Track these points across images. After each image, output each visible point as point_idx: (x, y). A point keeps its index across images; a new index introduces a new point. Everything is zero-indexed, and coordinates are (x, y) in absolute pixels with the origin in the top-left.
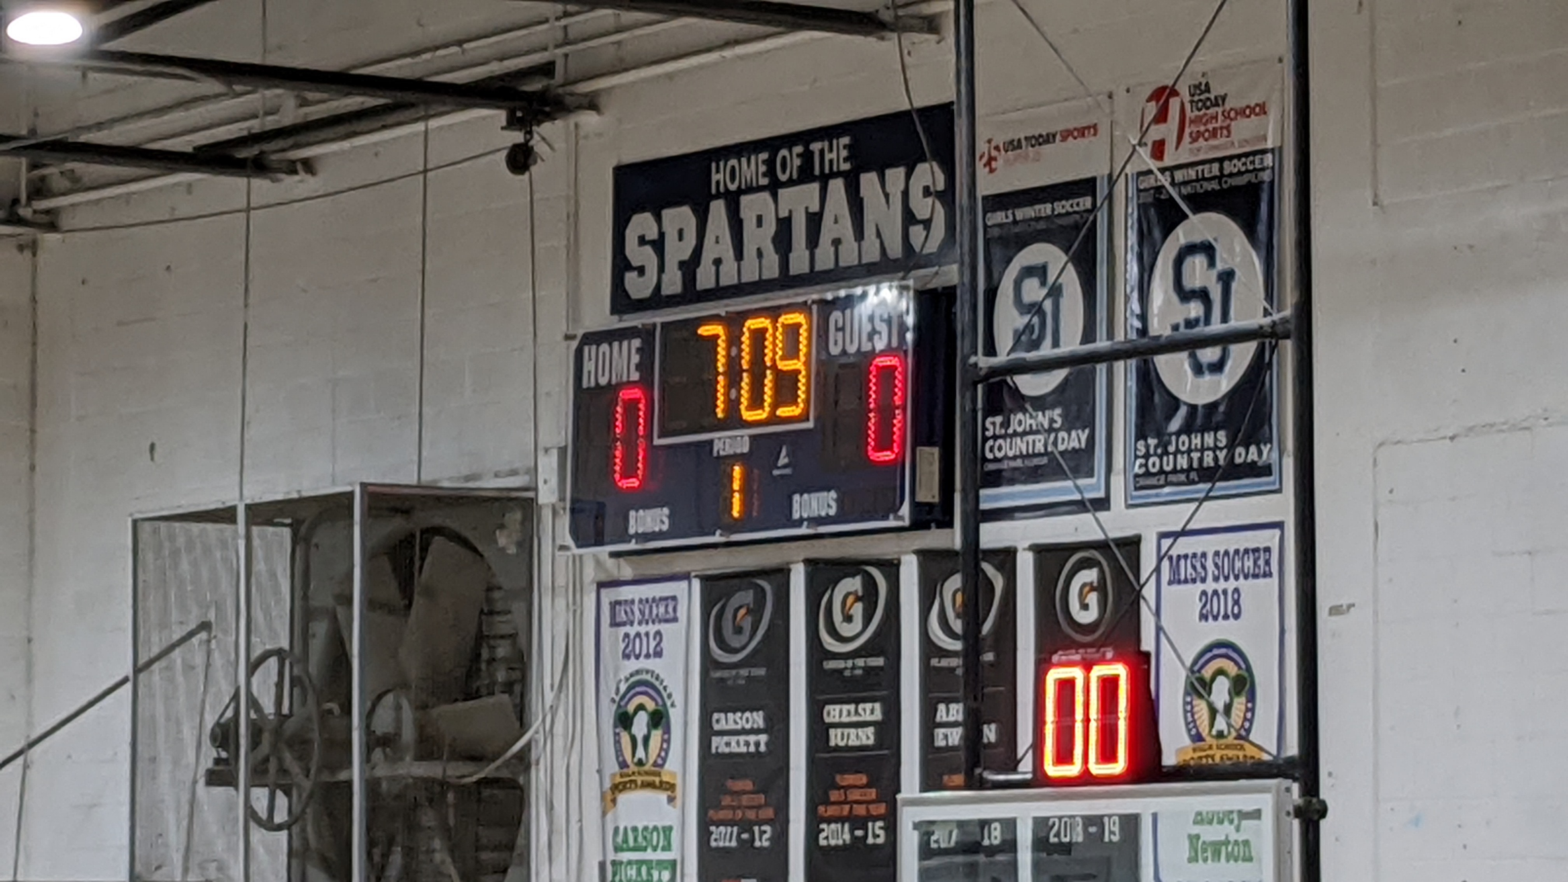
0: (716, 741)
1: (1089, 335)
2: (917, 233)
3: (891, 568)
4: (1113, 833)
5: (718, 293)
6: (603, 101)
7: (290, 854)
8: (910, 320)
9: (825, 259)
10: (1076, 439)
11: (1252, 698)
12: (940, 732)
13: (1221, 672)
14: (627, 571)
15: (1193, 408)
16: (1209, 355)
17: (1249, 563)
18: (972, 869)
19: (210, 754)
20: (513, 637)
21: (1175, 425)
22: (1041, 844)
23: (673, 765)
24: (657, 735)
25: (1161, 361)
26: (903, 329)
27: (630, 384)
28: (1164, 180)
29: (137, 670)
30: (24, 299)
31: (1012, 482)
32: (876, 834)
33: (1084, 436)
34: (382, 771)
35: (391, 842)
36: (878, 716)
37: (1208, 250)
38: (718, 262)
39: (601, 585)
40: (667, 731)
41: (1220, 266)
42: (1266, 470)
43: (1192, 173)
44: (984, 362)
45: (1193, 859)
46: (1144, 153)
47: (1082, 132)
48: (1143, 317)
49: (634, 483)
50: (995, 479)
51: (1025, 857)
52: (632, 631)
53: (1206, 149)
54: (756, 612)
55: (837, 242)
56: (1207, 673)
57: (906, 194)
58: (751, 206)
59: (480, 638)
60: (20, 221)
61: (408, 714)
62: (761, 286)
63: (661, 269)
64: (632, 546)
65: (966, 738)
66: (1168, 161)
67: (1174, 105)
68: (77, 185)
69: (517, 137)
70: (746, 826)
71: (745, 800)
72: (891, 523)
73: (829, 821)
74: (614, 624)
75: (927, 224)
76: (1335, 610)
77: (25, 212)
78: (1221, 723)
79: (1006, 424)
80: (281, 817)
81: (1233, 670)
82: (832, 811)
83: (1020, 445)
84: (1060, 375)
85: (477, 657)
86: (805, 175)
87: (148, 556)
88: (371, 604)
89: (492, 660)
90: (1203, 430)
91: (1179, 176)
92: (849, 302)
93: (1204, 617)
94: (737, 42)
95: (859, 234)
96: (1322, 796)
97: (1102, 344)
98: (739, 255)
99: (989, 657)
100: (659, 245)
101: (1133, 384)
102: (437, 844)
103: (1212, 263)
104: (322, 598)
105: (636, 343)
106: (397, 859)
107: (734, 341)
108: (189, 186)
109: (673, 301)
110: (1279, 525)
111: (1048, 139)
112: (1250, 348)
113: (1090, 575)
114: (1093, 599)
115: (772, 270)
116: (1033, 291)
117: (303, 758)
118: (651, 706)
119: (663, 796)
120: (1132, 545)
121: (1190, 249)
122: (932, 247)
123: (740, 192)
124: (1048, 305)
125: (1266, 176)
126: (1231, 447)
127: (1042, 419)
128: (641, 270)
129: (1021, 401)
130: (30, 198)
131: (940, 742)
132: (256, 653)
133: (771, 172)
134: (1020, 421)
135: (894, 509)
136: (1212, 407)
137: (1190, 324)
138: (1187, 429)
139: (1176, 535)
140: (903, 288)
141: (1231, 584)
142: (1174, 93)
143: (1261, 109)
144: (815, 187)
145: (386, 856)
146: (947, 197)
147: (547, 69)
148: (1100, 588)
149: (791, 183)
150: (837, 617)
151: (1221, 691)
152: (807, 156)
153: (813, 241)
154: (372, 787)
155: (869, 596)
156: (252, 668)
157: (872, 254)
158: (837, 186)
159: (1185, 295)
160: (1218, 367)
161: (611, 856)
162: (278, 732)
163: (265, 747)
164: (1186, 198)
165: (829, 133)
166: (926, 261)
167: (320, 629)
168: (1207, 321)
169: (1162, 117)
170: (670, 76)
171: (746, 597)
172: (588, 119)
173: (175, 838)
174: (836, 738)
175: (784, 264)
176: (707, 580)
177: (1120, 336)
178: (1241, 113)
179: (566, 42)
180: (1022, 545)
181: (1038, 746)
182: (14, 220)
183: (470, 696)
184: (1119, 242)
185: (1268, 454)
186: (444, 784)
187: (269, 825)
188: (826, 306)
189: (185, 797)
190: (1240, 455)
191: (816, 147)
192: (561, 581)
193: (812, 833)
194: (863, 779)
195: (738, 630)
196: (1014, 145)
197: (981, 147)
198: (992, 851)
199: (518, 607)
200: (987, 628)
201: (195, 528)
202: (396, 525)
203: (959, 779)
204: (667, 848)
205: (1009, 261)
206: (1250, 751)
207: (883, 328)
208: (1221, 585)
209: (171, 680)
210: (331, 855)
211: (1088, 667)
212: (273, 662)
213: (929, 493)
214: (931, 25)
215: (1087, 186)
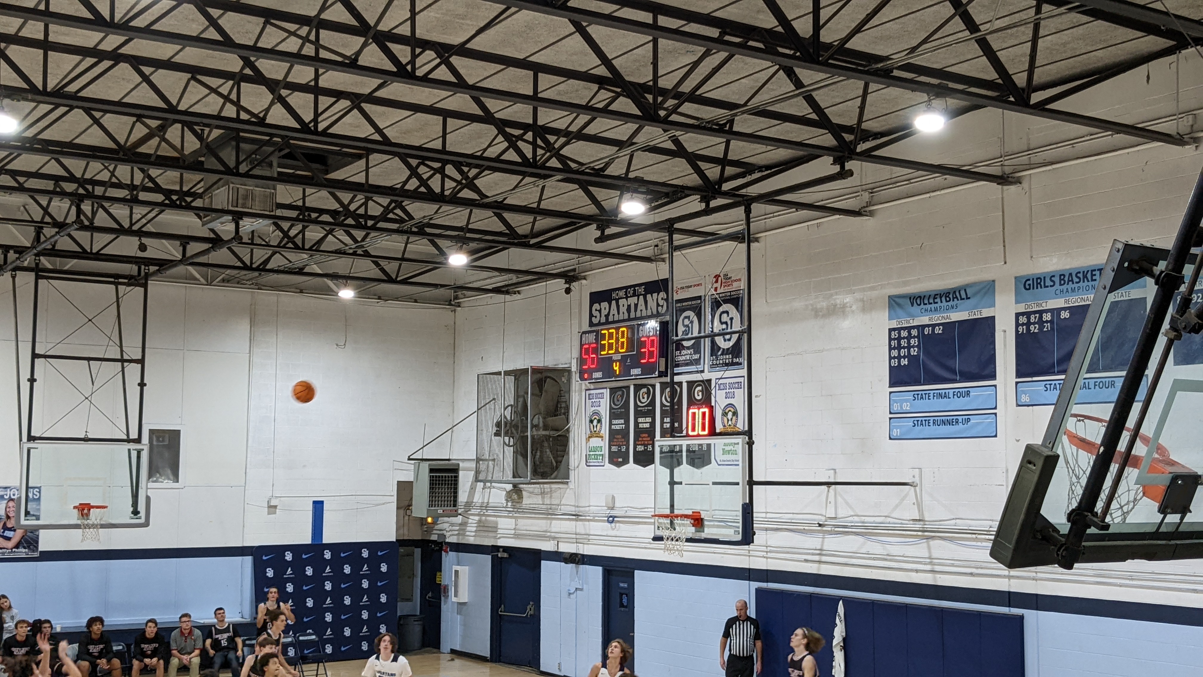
0: (613, 426)
1: (700, 332)
2: (660, 308)
3: (654, 386)
4: (705, 448)
5: (614, 322)
6: (587, 278)
7: (514, 452)
8: (658, 329)
9: (638, 314)
10: (696, 357)
11: (737, 417)
12: (665, 424)
13: (730, 411)
14: (592, 387)
15: (724, 349)
16: (727, 337)
17: (737, 385)
18: (672, 457)
19: (495, 429)
20: (566, 402)
21: (719, 353)
22: (688, 451)
23: (602, 432)
24: (599, 425)
25: (716, 338)
26: (656, 331)
27: (593, 343)
28: (717, 296)
29: (478, 410)
30: (453, 323)
31: (682, 366)
32: (650, 448)
33: (698, 356)
34: (535, 433)
35: (537, 449)
36: (650, 421)
37: (727, 312)
38: (614, 315)
39: (586, 390)
40: (601, 424)
41: (730, 316)
42: (741, 364)
43: (724, 295)
44: (675, 338)
45: (723, 454)
46: (713, 290)
47: (698, 285)
48: (712, 328)
49: (594, 366)
50: (678, 366)
51: (684, 454)
52: (593, 401)
53: (727, 289)
54: (622, 396)
55: (641, 310)
56: (727, 411)
57: (657, 299)
58: (622, 302)
59: (558, 402)
60: (452, 305)
61: (541, 420)
62: (624, 321)
63: (601, 316)
64: (593, 381)
65: (670, 426)
66: (718, 292)
67: (720, 278)
68: (465, 297)
69: (567, 286)
70: (620, 446)
71: (620, 440)
72: (654, 376)
73: (639, 445)
74: (589, 399)
75: (662, 306)
76: (756, 396)
77: (453, 303)
78: (730, 423)
79: (680, 353)
80: (511, 444)
81: (733, 410)
82: (640, 443)
83: (684, 358)
84: (693, 341)
85: (557, 406)
86: (634, 295)
87: (481, 383)
88: (532, 394)
89: (561, 407)
90: (726, 355)
91: (721, 295)
92: (644, 324)
93: (726, 398)
94: (618, 264)
95: (646, 309)
96: (754, 439)
97: (702, 334)
98: (619, 313)
99: (676, 407)
100: (600, 311)
101: (710, 343)
102: (548, 450)
103: (728, 316)
104: (521, 393)
105: (595, 334)
106: (538, 454)
107: (617, 333)
108: (491, 297)
109: (603, 324)
110: (744, 377)
111: (691, 287)
112: (737, 335)
113: (700, 388)
114: (700, 394)
115: (626, 317)
116: (687, 322)
117: (517, 430)
118: (598, 418)
119: (600, 439)
120: (709, 381)
121: (723, 312)
122: (663, 311)
123: (619, 299)
124: (690, 325)
125: (741, 295)
126: (732, 358)
127: (689, 352)
128: (596, 317)
129: (684, 348)
130: (454, 299)
131: (665, 427)
132: (506, 405)
133: (626, 294)
134: (684, 352)
135: (654, 373)
136: (728, 349)
137: (723, 330)
138: (722, 354)
139: (719, 379)
140: (656, 321)
141: (732, 390)
142: (719, 276)
143: (740, 280)
144: (636, 298)
145: (536, 453)
146: (667, 300)
147: (574, 270)
148: (702, 391)
149: (631, 297)
150: (641, 398)
151: (730, 414)
152: (635, 290)
153: (636, 310)
154: (533, 437)
155: (648, 393)
156: (505, 409)
157: (649, 313)
158: (641, 297)
159: (722, 323)
160: (729, 340)
161: (588, 453)
162: (511, 424)
163: (508, 428)
164: (723, 301)
165: (639, 285)
166: (662, 315)
167: (521, 400)
168: (727, 329)
169: (717, 282)
170: (603, 272)
171: (620, 393)
172: (584, 282)
173: (487, 449)
174: (641, 426)
175: (629, 315)
176: (610, 389)
177: (707, 332)
178: (735, 281)
179: (579, 264)
180: (684, 381)
181: (687, 428)
182: (450, 305)
183: (555, 416)
184: (707, 310)
185: (741, 360)
186: (550, 436)
187: (509, 446)
188: (639, 325)
189: (489, 439)
190: (735, 360)
191: (636, 288)
192: (577, 389)
193: (635, 448)
194: (647, 435)
195: (618, 401)
196: (682, 288)
197: (675, 289)
198: (677, 452)
199: (567, 395)
200: (675, 400)
201: (492, 376)
202: (539, 376)
203: (669, 435)
204: (601, 451)
205: (681, 315)
206: (737, 429)
207: (652, 330)
208: (730, 391)
209: (486, 412)
210: (523, 452)
211: (699, 409)
212: (510, 408)
213: (662, 369)
214: (663, 260)
215: (699, 298)
